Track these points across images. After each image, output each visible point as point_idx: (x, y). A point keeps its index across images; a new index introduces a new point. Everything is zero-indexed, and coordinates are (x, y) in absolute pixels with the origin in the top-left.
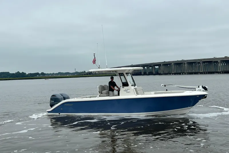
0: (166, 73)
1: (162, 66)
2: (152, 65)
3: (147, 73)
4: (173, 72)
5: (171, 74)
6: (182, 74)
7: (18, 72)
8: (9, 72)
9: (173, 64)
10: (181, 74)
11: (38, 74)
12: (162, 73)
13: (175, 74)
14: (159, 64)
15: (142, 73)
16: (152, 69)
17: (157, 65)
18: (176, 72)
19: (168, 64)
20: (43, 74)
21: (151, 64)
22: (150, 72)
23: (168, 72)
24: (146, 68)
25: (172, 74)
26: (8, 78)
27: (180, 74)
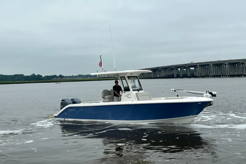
0: (203, 75)
1: (198, 67)
2: (186, 67)
3: (181, 75)
4: (212, 74)
5: (209, 77)
6: (223, 77)
7: (34, 74)
8: (23, 75)
9: (211, 65)
10: (221, 77)
11: (55, 76)
12: (199, 76)
13: (214, 76)
14: (195, 65)
15: (175, 76)
16: (187, 70)
17: (192, 67)
18: (215, 74)
19: (205, 65)
20: (61, 76)
21: (186, 64)
22: (184, 75)
23: (206, 74)
24: (179, 69)
25: (211, 77)
26: (22, 81)
27: (219, 76)
